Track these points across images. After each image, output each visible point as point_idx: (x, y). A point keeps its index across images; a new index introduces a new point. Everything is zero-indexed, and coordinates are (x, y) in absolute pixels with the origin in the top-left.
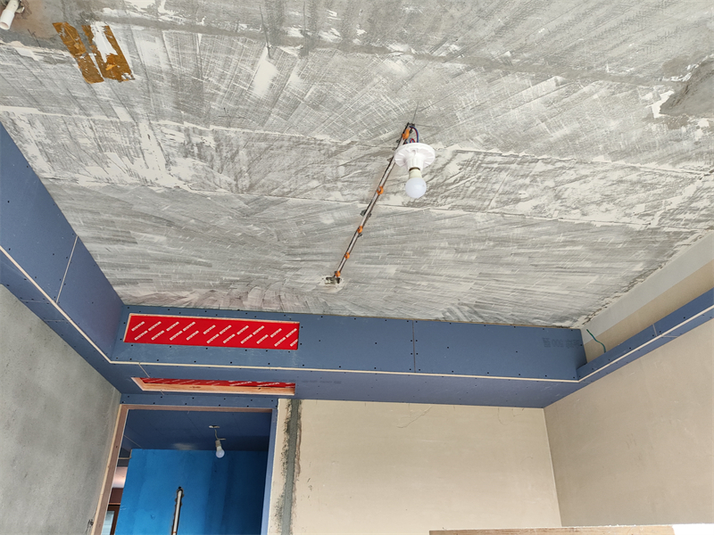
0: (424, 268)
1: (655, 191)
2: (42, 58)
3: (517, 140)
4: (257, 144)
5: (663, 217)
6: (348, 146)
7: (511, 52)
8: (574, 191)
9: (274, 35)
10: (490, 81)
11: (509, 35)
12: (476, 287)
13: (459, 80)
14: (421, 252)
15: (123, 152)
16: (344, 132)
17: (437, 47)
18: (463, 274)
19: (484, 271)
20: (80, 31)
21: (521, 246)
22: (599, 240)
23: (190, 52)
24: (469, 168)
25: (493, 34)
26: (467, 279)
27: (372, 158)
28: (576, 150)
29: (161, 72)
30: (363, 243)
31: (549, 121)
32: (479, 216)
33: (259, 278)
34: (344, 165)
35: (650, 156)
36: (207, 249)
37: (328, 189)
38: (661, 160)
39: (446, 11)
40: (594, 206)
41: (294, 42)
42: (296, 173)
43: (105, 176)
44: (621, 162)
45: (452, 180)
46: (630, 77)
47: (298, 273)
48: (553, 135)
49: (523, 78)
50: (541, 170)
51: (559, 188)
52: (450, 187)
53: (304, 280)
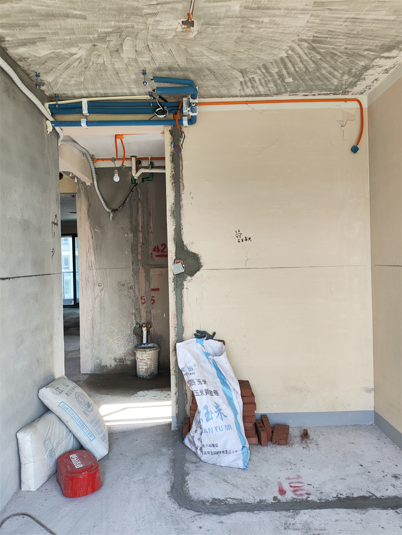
0: (264, 1)
26: (303, 11)
53: (163, 26)
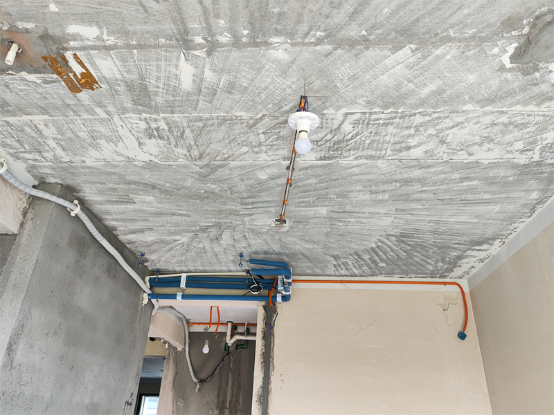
0: (348, 208)
1: (528, 130)
2: (41, 81)
3: (393, 100)
4: (196, 124)
5: (542, 150)
6: (262, 119)
7: (366, 31)
8: (456, 136)
9: (185, 44)
10: (356, 56)
11: (360, 18)
12: (396, 221)
13: (331, 58)
14: (343, 195)
15: (108, 139)
16: (255, 108)
17: (306, 35)
18: (383, 211)
19: (399, 207)
20: (59, 59)
21: (424, 185)
22: (491, 175)
23: (132, 64)
24: (361, 126)
25: (347, 19)
26: (386, 215)
27: (282, 125)
28: (446, 102)
29: (117, 80)
30: (295, 191)
31: (415, 81)
32: (380, 163)
33: (226, 223)
34: (263, 133)
35: (514, 100)
36: (184, 204)
37: (256, 152)
38: (525, 103)
39: (305, 7)
40: (476, 147)
41: (200, 46)
42: (230, 142)
43: (102, 157)
44: (489, 108)
45: (349, 136)
46: (473, 37)
47: (253, 217)
48: (422, 92)
49: (383, 50)
50: (421, 122)
51: (441, 135)
52: (350, 142)
53: (259, 223)
